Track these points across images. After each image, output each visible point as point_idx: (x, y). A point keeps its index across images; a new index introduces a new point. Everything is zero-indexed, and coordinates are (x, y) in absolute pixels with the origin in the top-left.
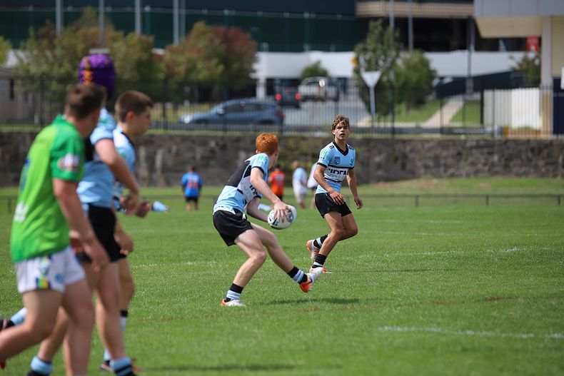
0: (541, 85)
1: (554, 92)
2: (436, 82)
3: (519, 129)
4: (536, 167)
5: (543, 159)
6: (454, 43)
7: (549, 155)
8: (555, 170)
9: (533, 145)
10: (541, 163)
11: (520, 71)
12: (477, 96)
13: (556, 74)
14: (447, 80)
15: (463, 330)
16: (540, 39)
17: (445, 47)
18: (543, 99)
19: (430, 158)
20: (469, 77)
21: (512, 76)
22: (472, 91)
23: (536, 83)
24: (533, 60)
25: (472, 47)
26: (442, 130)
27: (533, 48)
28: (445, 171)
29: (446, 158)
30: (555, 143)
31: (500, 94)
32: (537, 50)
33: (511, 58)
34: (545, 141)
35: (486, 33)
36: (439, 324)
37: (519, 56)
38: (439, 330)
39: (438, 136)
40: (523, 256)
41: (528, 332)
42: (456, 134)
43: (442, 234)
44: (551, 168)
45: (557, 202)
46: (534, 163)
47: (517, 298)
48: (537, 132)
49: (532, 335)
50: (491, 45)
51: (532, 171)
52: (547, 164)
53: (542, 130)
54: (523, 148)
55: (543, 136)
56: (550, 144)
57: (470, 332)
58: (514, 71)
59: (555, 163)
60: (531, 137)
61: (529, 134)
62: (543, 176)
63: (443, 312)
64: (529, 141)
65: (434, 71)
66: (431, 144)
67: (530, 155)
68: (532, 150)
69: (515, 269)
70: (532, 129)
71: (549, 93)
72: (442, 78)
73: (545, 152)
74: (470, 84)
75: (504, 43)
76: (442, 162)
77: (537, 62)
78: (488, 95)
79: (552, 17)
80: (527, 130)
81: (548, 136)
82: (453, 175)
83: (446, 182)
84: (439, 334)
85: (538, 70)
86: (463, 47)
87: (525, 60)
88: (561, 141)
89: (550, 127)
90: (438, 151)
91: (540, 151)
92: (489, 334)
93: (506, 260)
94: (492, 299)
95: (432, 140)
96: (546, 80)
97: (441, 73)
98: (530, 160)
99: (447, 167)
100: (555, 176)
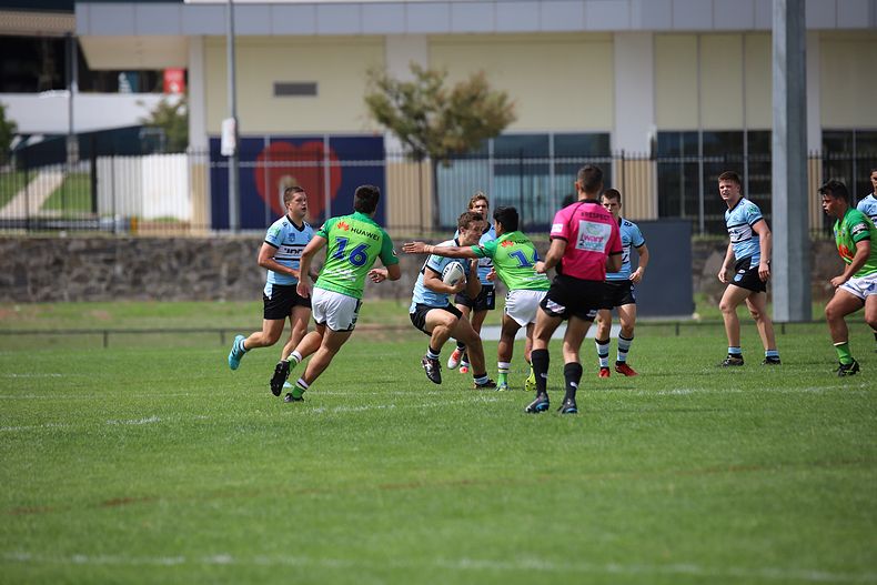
0: (190, 149)
1: (212, 160)
2: (16, 141)
3: (155, 220)
4: (185, 283)
5: (196, 269)
6: (45, 78)
7: (205, 265)
8: (216, 288)
9: (180, 246)
10: (193, 276)
11: (155, 126)
12: (86, 166)
13: (213, 131)
14: (34, 140)
15: (68, 554)
16: (186, 73)
17: (30, 85)
18: (193, 171)
19: (8, 270)
20: (71, 134)
21: (142, 134)
22: (76, 157)
23: (181, 146)
24: (177, 107)
25: (75, 87)
26: (28, 223)
27: (175, 87)
28: (35, 291)
29: (35, 269)
30: (214, 244)
31: (122, 163)
32: (181, 91)
33: (140, 103)
34: (200, 239)
35: (96, 62)
36: (27, 547)
37: (152, 101)
38: (28, 556)
39: (22, 232)
40: (166, 429)
41: (175, 555)
42: (51, 228)
43: (32, 396)
44: (208, 284)
45: (218, 341)
46: (181, 275)
47: (157, 498)
48: (186, 226)
49: (181, 560)
50: (106, 82)
51: (178, 289)
52: (203, 278)
53: (193, 223)
54: (163, 252)
55: (194, 233)
56: (206, 246)
57: (79, 559)
58: (145, 126)
59: (214, 277)
60: (176, 233)
61: (172, 228)
62: (196, 297)
63: (34, 525)
64: (172, 240)
65: (13, 125)
66: (11, 246)
67: (175, 263)
68: (178, 255)
69: (154, 451)
70: (177, 221)
71: (204, 161)
72: (26, 137)
73: (199, 258)
74: (72, 147)
75: (128, 78)
76: (30, 275)
77: (181, 111)
78: (103, 163)
79: (204, 37)
80: (168, 222)
81: (202, 232)
82: (47, 298)
83: (36, 309)
84: (27, 563)
85: (184, 123)
86: (60, 85)
87: (163, 107)
88: (223, 239)
89: (206, 218)
90: (23, 258)
91: (191, 256)
92: (113, 560)
93: (138, 436)
94: (116, 502)
95: (11, 239)
96: (198, 141)
97: (23, 128)
98: (174, 272)
99: (37, 284)
100: (216, 298)
